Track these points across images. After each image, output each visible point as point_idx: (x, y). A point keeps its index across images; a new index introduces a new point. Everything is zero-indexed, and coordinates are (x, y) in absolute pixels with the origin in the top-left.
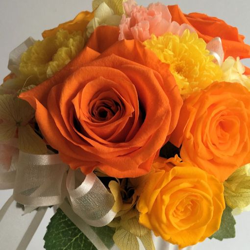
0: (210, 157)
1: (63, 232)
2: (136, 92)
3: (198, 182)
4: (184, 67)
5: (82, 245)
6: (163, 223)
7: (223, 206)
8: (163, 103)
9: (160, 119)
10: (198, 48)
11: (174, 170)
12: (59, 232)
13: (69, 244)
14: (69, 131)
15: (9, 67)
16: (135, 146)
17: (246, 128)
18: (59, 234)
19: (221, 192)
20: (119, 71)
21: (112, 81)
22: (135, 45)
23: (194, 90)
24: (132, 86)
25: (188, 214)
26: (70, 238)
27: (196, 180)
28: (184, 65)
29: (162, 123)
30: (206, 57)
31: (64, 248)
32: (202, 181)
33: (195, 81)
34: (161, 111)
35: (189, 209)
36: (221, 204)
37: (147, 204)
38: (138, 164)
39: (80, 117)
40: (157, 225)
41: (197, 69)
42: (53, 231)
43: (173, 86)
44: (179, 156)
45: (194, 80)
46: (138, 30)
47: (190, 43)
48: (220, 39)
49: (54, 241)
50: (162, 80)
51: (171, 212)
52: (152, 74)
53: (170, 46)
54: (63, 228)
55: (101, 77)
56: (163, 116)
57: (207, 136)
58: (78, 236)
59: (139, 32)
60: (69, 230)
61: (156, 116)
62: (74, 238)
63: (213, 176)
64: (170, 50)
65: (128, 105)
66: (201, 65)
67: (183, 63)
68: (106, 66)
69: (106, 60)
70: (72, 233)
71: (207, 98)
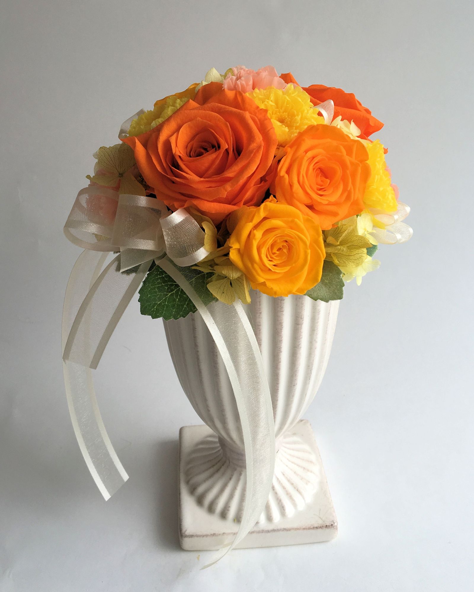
0: (308, 201)
1: (158, 288)
2: (230, 129)
3: (293, 221)
4: (286, 118)
5: (177, 300)
6: (256, 263)
7: (322, 253)
8: (255, 139)
9: (251, 152)
10: (300, 100)
11: (266, 205)
12: (155, 287)
13: (164, 298)
14: (165, 168)
15: (120, 136)
16: (226, 176)
17: (350, 176)
18: (154, 289)
19: (319, 236)
20: (217, 114)
21: (209, 122)
22: (236, 94)
23: (292, 135)
24: (227, 124)
25: (284, 258)
26: (165, 293)
27: (290, 219)
28: (287, 117)
29: (252, 155)
30: (309, 109)
31: (159, 302)
32: (296, 220)
33: (296, 129)
34: (253, 146)
35: (284, 252)
36: (320, 251)
37: (238, 240)
38: (226, 191)
39: (175, 153)
40: (250, 265)
41: (298, 118)
42: (148, 286)
43: (269, 129)
44: (275, 196)
45: (294, 128)
46: (240, 83)
47: (293, 95)
48: (332, 102)
49: (149, 295)
50: (259, 123)
51: (264, 251)
52: (247, 115)
53: (272, 98)
54: (159, 283)
55: (199, 118)
56: (254, 149)
57: (303, 176)
58: (174, 292)
59: (242, 85)
60: (166, 285)
61: (248, 150)
62: (170, 294)
63: (310, 218)
64: (272, 101)
65: (222, 141)
66: (302, 115)
67: (285, 115)
68: (205, 110)
69: (206, 106)
70: (168, 289)
71: (304, 140)
